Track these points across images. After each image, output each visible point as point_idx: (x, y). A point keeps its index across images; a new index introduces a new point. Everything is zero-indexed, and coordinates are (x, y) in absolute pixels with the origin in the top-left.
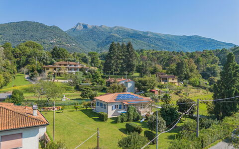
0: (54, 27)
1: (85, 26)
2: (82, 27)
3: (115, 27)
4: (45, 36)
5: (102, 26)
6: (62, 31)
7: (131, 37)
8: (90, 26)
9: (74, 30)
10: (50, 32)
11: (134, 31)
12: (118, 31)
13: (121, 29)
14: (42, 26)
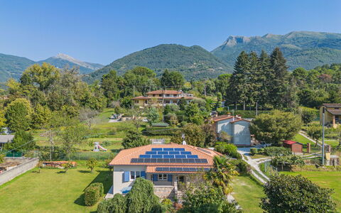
0: (195, 47)
1: (239, 40)
2: (235, 42)
3: (290, 34)
4: (184, 61)
5: (266, 35)
6: (205, 51)
7: (320, 46)
8: (246, 39)
9: (223, 47)
10: (189, 55)
11: (327, 35)
12: (296, 40)
13: (301, 36)
14: (180, 47)
